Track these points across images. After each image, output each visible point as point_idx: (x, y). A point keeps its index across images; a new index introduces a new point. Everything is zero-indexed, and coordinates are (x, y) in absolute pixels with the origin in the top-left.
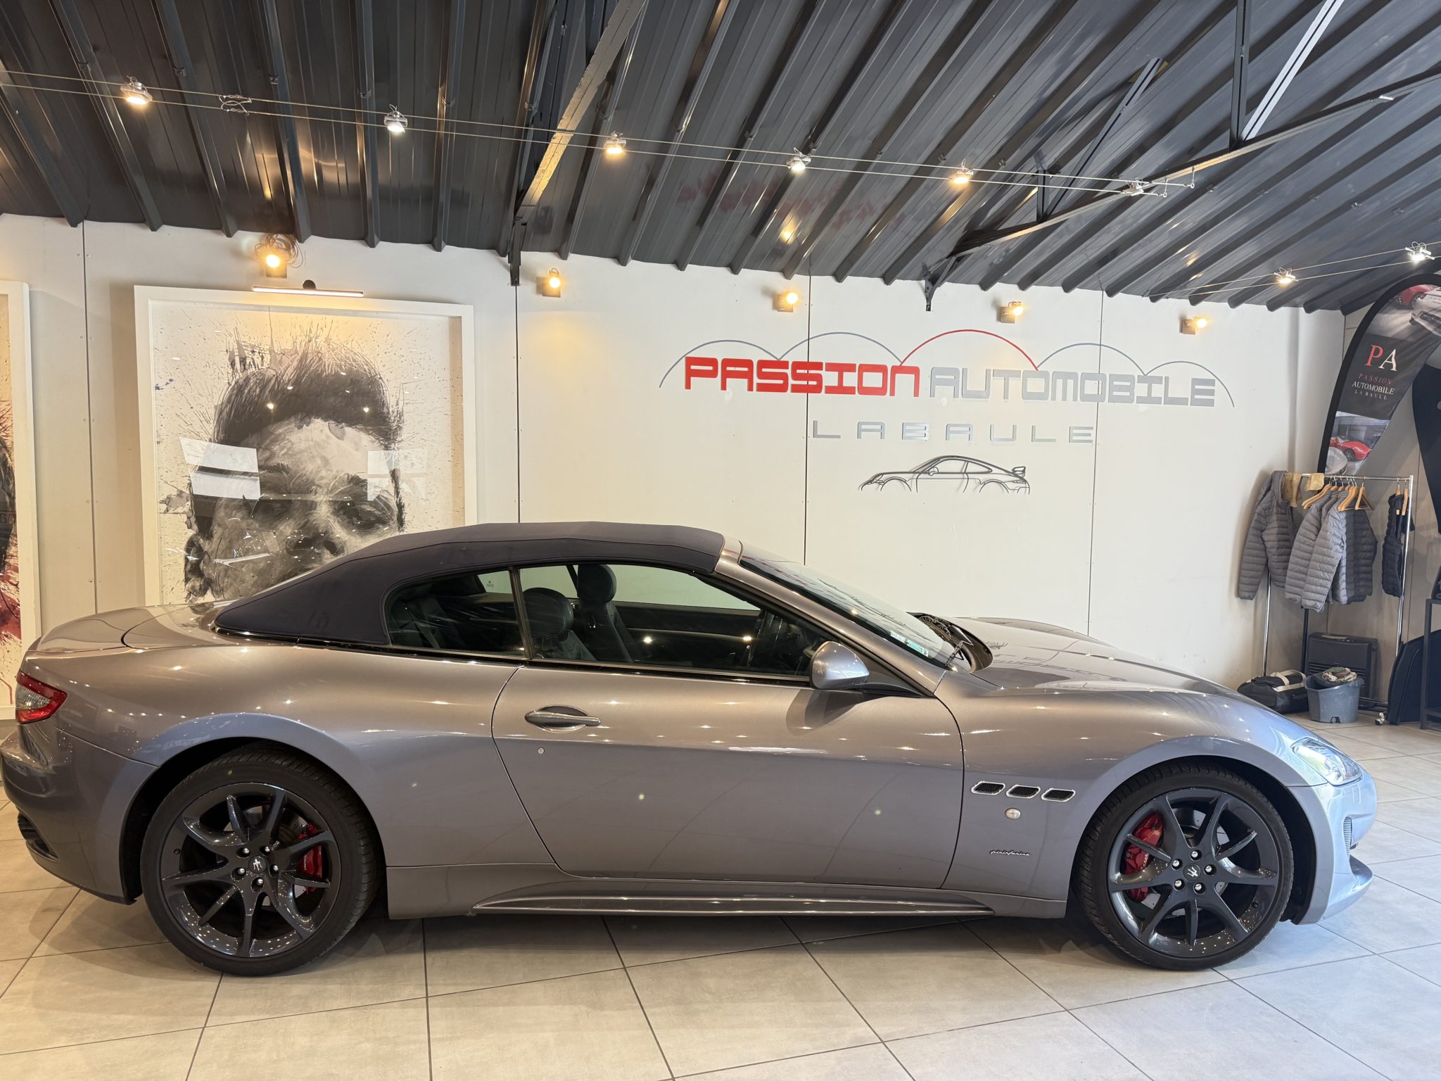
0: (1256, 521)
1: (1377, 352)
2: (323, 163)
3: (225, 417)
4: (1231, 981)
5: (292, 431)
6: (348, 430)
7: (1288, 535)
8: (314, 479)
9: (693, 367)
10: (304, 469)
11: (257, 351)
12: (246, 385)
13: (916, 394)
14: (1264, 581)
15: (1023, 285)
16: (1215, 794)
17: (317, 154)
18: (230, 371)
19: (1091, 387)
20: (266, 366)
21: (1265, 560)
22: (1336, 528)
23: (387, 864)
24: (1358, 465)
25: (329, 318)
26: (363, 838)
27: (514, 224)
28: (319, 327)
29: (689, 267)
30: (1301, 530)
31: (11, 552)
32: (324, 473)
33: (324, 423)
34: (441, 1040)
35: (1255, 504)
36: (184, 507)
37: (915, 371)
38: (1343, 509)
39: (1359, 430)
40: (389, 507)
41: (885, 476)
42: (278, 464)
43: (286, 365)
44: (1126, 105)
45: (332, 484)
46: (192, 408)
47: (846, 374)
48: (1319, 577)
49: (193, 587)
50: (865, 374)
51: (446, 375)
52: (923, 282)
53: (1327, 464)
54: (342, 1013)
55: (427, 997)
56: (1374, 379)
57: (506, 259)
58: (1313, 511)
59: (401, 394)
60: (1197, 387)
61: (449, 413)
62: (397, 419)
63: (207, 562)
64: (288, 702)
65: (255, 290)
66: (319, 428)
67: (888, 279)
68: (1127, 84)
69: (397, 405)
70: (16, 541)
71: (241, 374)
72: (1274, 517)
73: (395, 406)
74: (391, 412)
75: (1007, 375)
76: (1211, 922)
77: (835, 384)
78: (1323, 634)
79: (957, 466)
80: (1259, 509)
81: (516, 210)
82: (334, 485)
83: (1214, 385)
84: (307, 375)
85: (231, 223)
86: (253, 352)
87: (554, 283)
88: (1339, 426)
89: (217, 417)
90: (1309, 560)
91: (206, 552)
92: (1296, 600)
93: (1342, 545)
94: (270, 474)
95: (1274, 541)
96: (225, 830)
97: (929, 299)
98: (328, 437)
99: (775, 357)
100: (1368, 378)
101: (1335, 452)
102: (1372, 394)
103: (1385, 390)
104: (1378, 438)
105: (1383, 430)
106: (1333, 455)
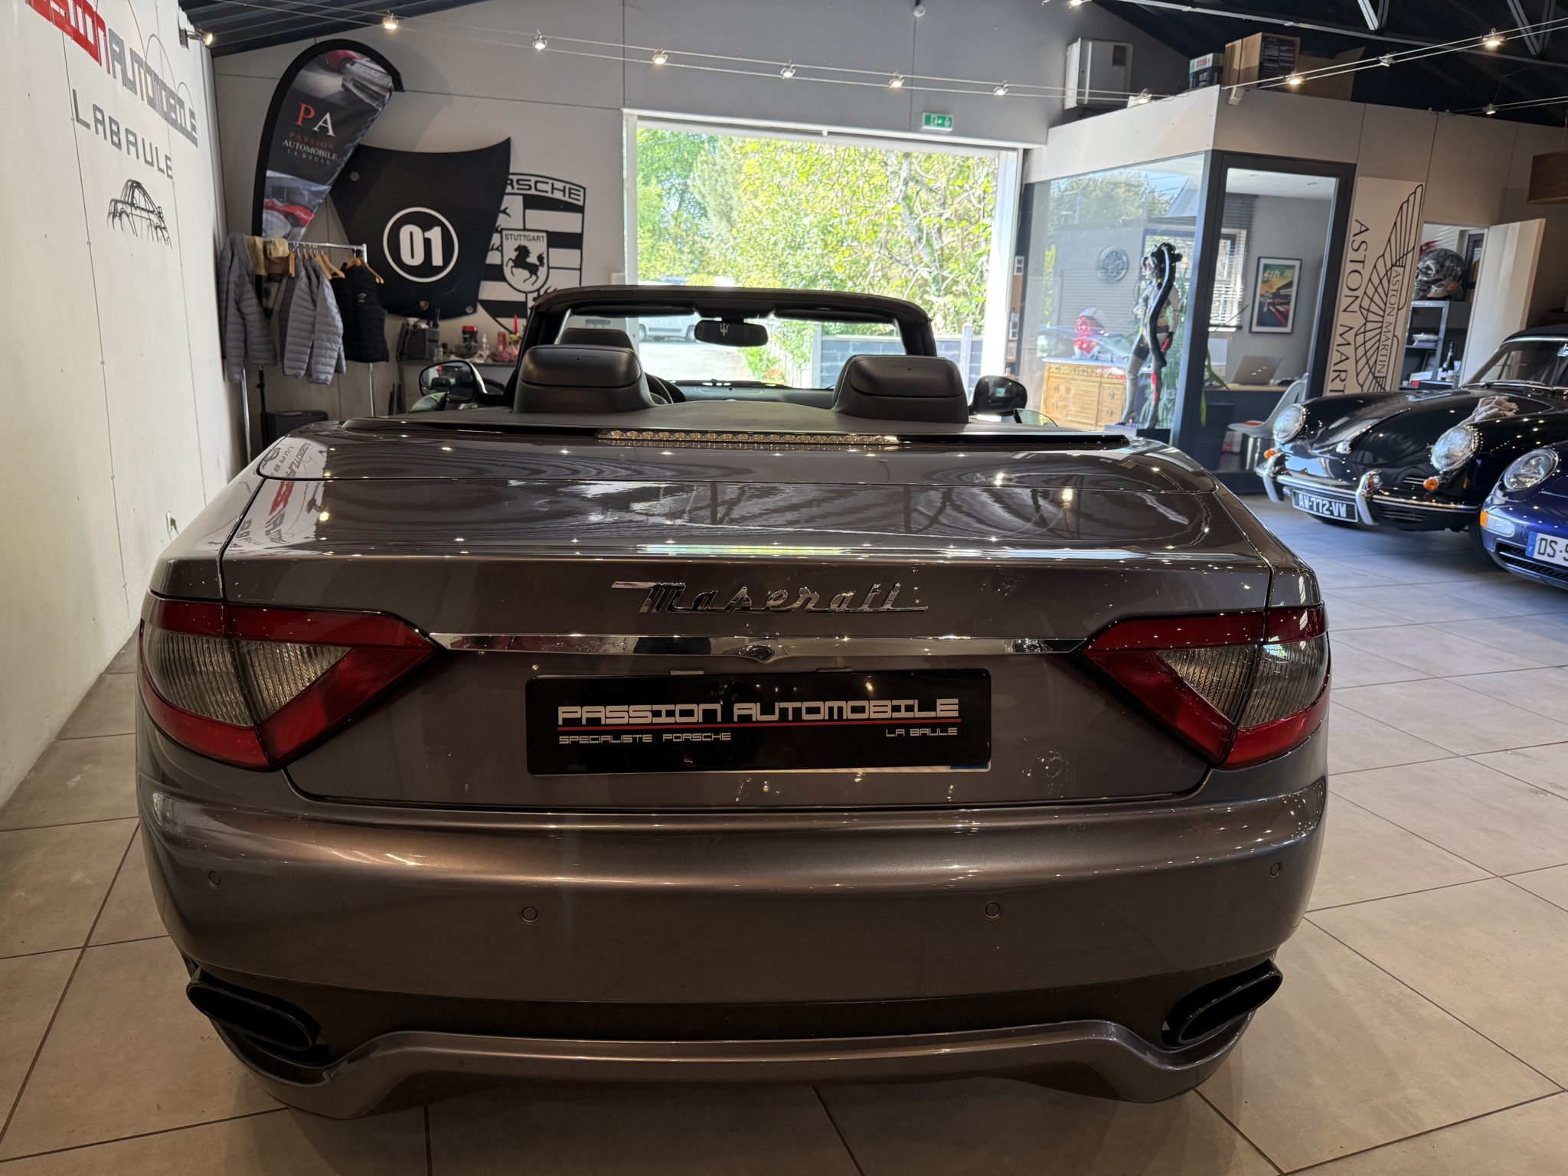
1: (307, 112)
24: (303, 230)
30: (295, 301)
37: (104, 29)
39: (302, 194)
53: (264, 227)
56: (309, 140)
83: (195, 120)
88: (273, 186)
90: (312, 332)
92: (299, 375)
100: (302, 138)
101: (272, 215)
102: (311, 157)
103: (327, 155)
104: (320, 205)
105: (324, 196)
106: (270, 218)
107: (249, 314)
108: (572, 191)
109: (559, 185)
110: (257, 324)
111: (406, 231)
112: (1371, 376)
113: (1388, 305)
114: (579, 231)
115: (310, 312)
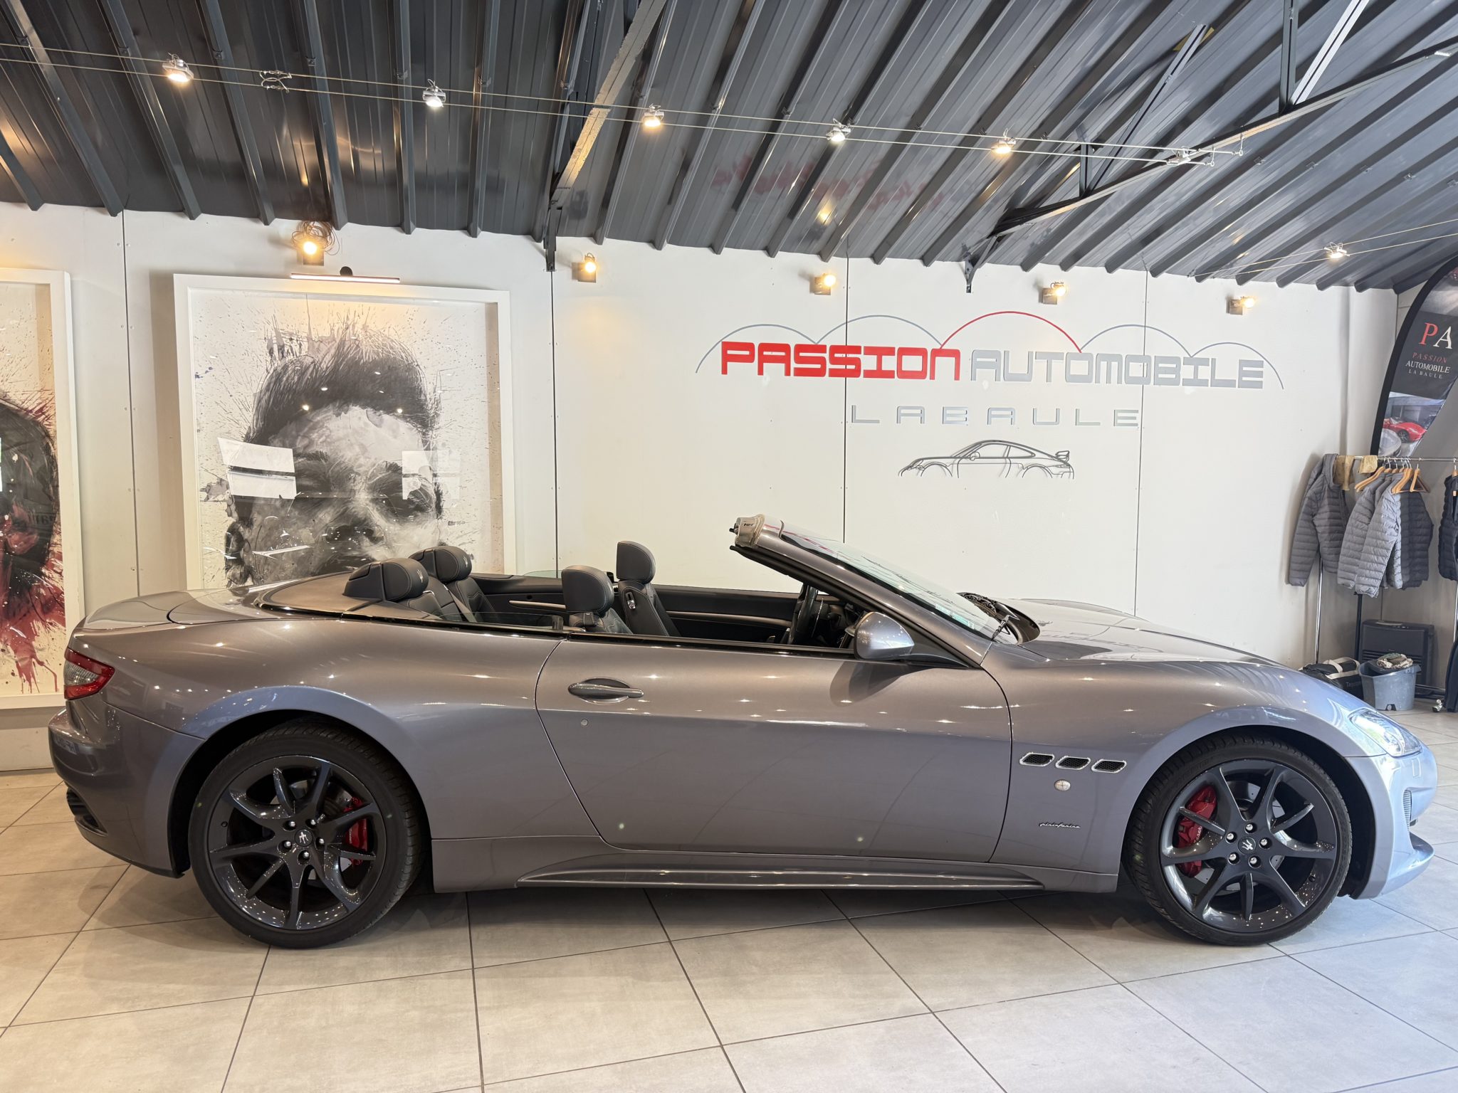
0: (1307, 505)
1: (1431, 330)
2: (359, 149)
3: (264, 406)
4: (1288, 956)
5: (331, 419)
6: (386, 417)
7: (1340, 519)
8: (353, 466)
9: (730, 352)
10: (343, 456)
11: (295, 339)
12: (285, 373)
13: (957, 377)
14: (1315, 568)
15: (1066, 266)
16: (1271, 765)
17: (354, 142)
18: (270, 358)
19: (1136, 370)
20: (304, 353)
21: (1317, 545)
22: (1391, 509)
23: (432, 837)
24: (1412, 446)
25: (367, 305)
26: (407, 811)
27: (549, 208)
28: (357, 314)
29: (725, 250)
30: (1353, 514)
31: (55, 541)
32: (362, 461)
33: (362, 410)
34: (488, 1008)
35: (1306, 488)
36: (224, 495)
37: (955, 354)
38: (1398, 491)
39: (1413, 410)
40: (427, 494)
41: (925, 461)
42: (317, 452)
43: (323, 352)
44: (1172, 74)
45: (371, 471)
46: (231, 396)
47: (884, 358)
48: (1372, 562)
49: (233, 575)
50: (905, 358)
51: (483, 361)
52: (963, 263)
53: (1380, 446)
54: (389, 983)
55: (473, 969)
56: (1428, 358)
57: (541, 245)
58: (1366, 494)
59: (439, 381)
60: (1245, 369)
61: (486, 400)
62: (434, 406)
63: (247, 550)
64: (332, 677)
65: (293, 277)
66: (357, 416)
67: (926, 259)
68: (1171, 52)
69: (435, 392)
70: (60, 529)
71: (279, 362)
72: (1326, 501)
73: (432, 394)
74: (428, 399)
75: (1050, 357)
76: (1267, 897)
77: (874, 368)
78: (1377, 621)
79: (999, 450)
80: (1310, 493)
81: (551, 194)
82: (373, 472)
83: (1263, 367)
84: (344, 363)
85: (268, 211)
86: (291, 339)
87: (589, 268)
88: (1393, 407)
89: (256, 406)
90: (1363, 544)
91: (247, 540)
92: (1349, 586)
93: (1397, 528)
94: (309, 462)
95: (1325, 526)
96: (271, 803)
97: (969, 280)
98: (366, 424)
99: (813, 342)
100: (1423, 357)
101: (1388, 433)
102: (1426, 374)
103: (1440, 369)
104: (1433, 418)
105: (1437, 410)
106: (1386, 436)
115: (1364, 525)
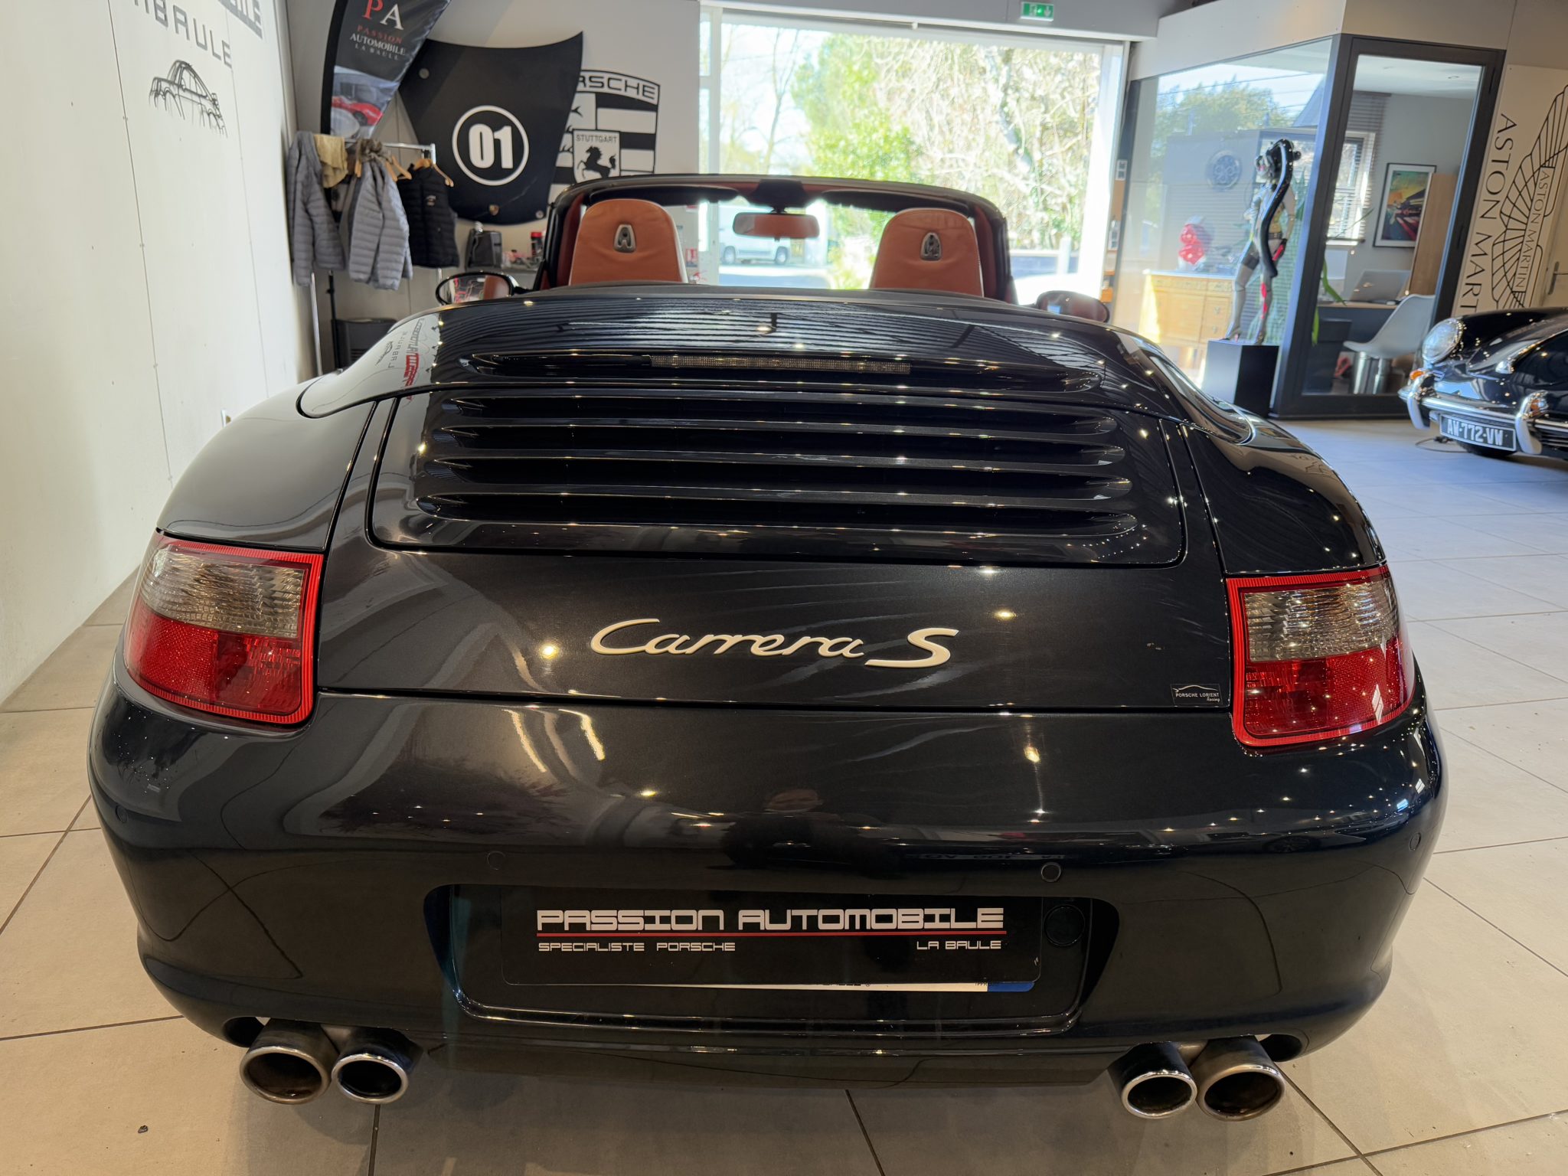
1: (375, 4)
24: (372, 129)
39: (370, 91)
53: (332, 126)
56: (377, 34)
88: (341, 83)
100: (370, 31)
101: (341, 114)
102: (378, 52)
103: (395, 49)
104: (388, 102)
105: (392, 93)
106: (338, 117)
107: (318, 215)
108: (646, 89)
109: (633, 82)
110: (325, 226)
111: (475, 131)
112: (1508, 291)
113: (1533, 210)
114: (652, 131)
